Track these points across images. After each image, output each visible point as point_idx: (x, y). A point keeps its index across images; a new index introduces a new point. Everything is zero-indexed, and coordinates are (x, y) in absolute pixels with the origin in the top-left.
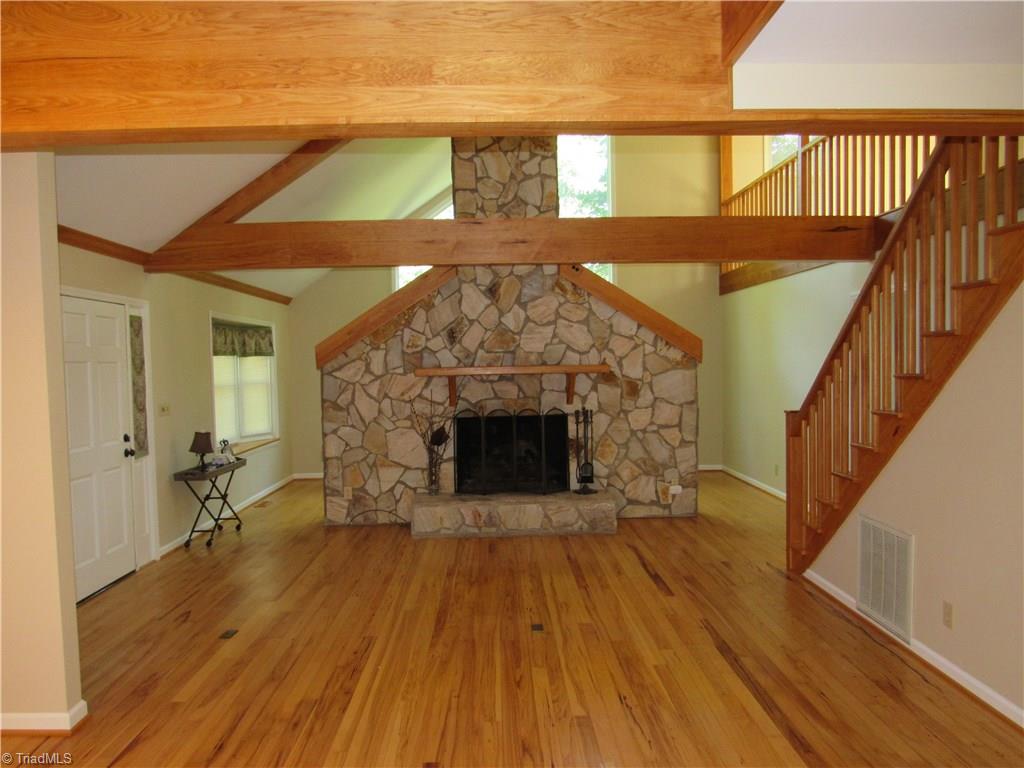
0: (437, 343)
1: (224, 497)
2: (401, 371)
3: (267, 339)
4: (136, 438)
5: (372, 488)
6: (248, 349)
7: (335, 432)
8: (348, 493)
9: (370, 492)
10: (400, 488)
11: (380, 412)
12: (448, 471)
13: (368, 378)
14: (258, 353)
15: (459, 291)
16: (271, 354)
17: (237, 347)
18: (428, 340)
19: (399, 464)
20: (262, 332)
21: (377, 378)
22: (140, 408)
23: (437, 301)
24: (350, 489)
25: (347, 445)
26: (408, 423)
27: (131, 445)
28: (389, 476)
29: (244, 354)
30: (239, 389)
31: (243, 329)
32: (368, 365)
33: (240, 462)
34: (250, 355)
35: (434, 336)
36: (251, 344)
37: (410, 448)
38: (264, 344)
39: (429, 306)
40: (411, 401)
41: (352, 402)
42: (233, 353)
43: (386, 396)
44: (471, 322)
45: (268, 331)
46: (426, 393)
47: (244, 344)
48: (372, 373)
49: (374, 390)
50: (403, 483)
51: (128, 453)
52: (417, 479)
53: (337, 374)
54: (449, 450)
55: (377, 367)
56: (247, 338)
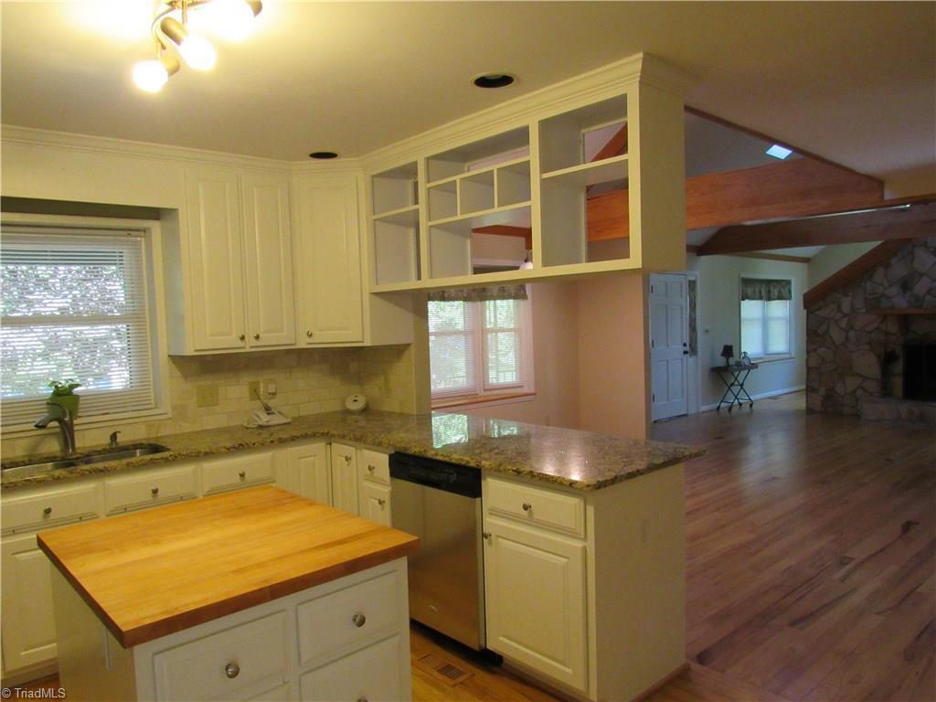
0: (894, 291)
1: (742, 385)
2: (864, 311)
3: (787, 289)
4: (690, 345)
5: (840, 389)
6: (772, 295)
7: (815, 350)
8: (822, 391)
9: (839, 392)
10: (859, 392)
11: (847, 338)
12: (898, 383)
13: (839, 315)
14: (780, 298)
15: (912, 253)
16: (790, 298)
17: (764, 294)
18: (885, 289)
19: (860, 375)
20: (783, 283)
21: (846, 315)
22: (693, 329)
23: (894, 261)
24: (824, 388)
25: (823, 359)
26: (867, 347)
27: (687, 348)
28: (851, 383)
29: (769, 299)
30: (765, 322)
31: (769, 282)
32: (839, 307)
33: (754, 366)
34: (774, 299)
35: (891, 286)
36: (775, 292)
37: (868, 364)
38: (785, 292)
39: (888, 266)
40: (870, 332)
41: (827, 331)
42: (761, 298)
43: (852, 328)
44: (922, 275)
45: (788, 282)
46: (883, 327)
47: (769, 292)
48: (842, 312)
49: (843, 324)
50: (862, 388)
51: (685, 353)
52: (873, 386)
53: (818, 313)
54: (899, 367)
55: (846, 307)
56: (772, 288)
